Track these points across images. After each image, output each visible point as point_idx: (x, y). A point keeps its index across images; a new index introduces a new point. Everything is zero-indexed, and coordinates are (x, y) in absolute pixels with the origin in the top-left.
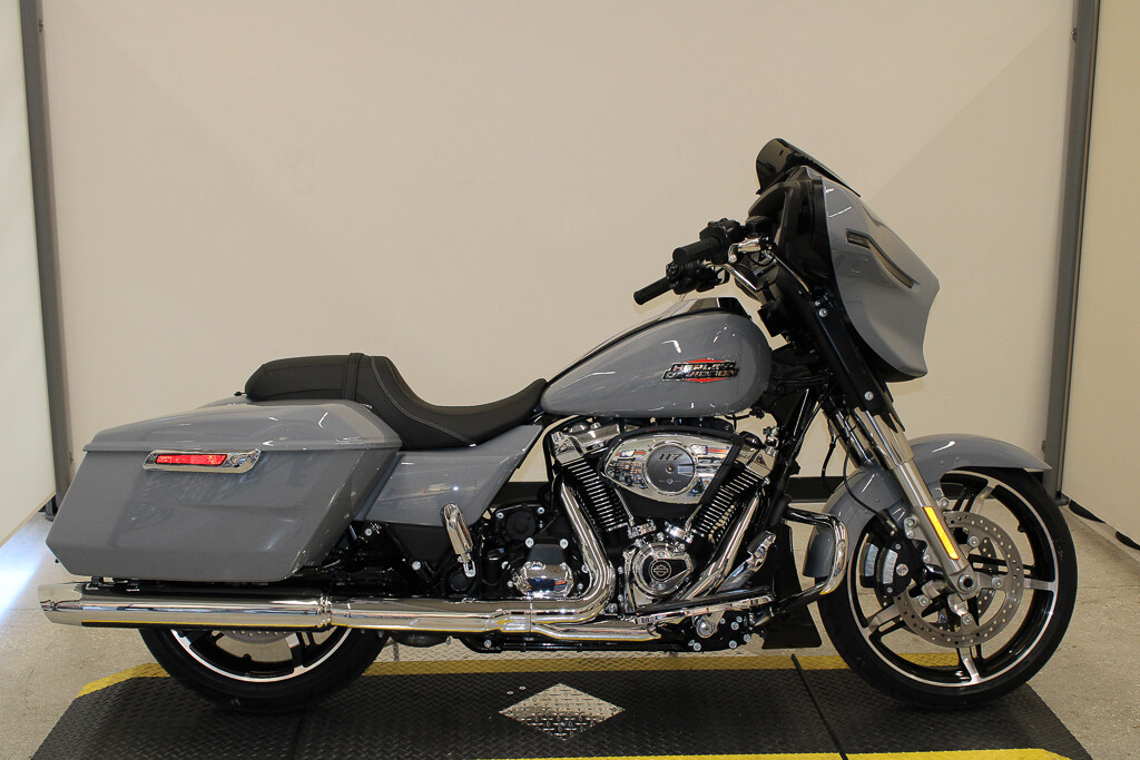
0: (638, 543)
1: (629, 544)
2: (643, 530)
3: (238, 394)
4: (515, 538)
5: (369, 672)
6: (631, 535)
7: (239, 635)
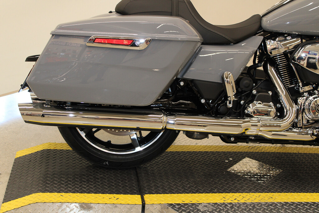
0: (306, 94)
1: (301, 95)
2: (307, 88)
3: (111, 12)
4: (243, 90)
5: (169, 150)
6: (301, 91)
7: (111, 131)
